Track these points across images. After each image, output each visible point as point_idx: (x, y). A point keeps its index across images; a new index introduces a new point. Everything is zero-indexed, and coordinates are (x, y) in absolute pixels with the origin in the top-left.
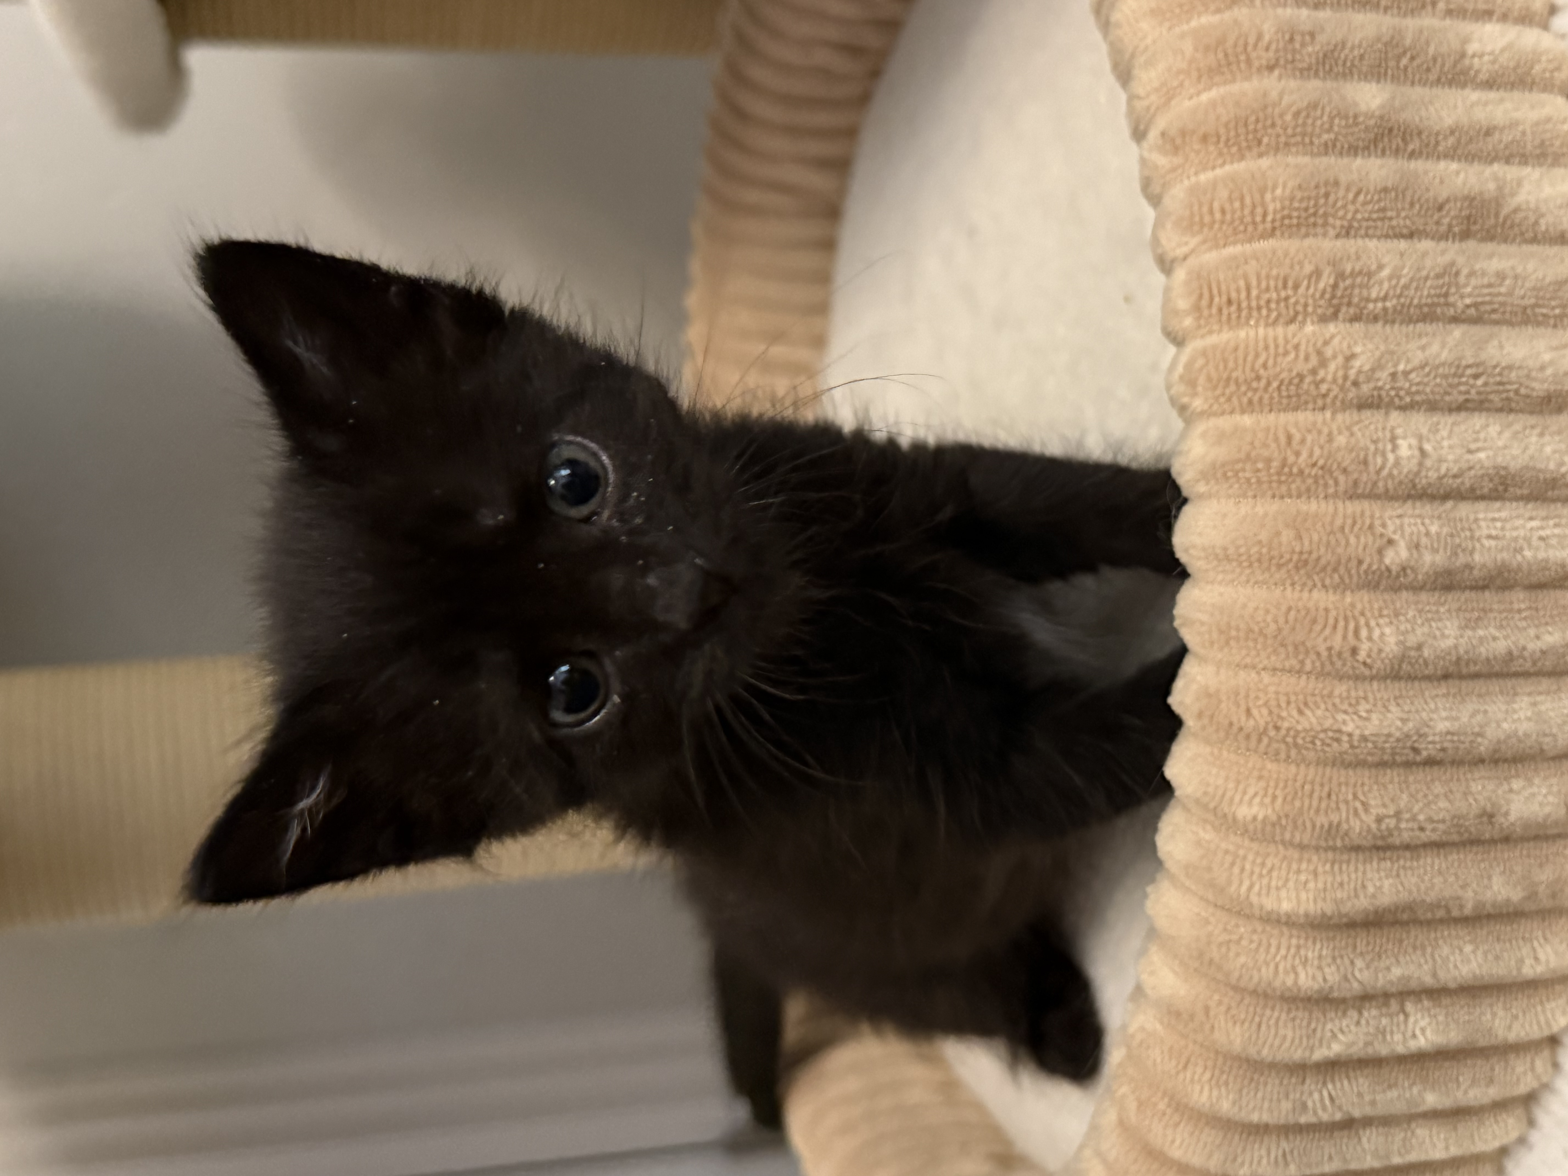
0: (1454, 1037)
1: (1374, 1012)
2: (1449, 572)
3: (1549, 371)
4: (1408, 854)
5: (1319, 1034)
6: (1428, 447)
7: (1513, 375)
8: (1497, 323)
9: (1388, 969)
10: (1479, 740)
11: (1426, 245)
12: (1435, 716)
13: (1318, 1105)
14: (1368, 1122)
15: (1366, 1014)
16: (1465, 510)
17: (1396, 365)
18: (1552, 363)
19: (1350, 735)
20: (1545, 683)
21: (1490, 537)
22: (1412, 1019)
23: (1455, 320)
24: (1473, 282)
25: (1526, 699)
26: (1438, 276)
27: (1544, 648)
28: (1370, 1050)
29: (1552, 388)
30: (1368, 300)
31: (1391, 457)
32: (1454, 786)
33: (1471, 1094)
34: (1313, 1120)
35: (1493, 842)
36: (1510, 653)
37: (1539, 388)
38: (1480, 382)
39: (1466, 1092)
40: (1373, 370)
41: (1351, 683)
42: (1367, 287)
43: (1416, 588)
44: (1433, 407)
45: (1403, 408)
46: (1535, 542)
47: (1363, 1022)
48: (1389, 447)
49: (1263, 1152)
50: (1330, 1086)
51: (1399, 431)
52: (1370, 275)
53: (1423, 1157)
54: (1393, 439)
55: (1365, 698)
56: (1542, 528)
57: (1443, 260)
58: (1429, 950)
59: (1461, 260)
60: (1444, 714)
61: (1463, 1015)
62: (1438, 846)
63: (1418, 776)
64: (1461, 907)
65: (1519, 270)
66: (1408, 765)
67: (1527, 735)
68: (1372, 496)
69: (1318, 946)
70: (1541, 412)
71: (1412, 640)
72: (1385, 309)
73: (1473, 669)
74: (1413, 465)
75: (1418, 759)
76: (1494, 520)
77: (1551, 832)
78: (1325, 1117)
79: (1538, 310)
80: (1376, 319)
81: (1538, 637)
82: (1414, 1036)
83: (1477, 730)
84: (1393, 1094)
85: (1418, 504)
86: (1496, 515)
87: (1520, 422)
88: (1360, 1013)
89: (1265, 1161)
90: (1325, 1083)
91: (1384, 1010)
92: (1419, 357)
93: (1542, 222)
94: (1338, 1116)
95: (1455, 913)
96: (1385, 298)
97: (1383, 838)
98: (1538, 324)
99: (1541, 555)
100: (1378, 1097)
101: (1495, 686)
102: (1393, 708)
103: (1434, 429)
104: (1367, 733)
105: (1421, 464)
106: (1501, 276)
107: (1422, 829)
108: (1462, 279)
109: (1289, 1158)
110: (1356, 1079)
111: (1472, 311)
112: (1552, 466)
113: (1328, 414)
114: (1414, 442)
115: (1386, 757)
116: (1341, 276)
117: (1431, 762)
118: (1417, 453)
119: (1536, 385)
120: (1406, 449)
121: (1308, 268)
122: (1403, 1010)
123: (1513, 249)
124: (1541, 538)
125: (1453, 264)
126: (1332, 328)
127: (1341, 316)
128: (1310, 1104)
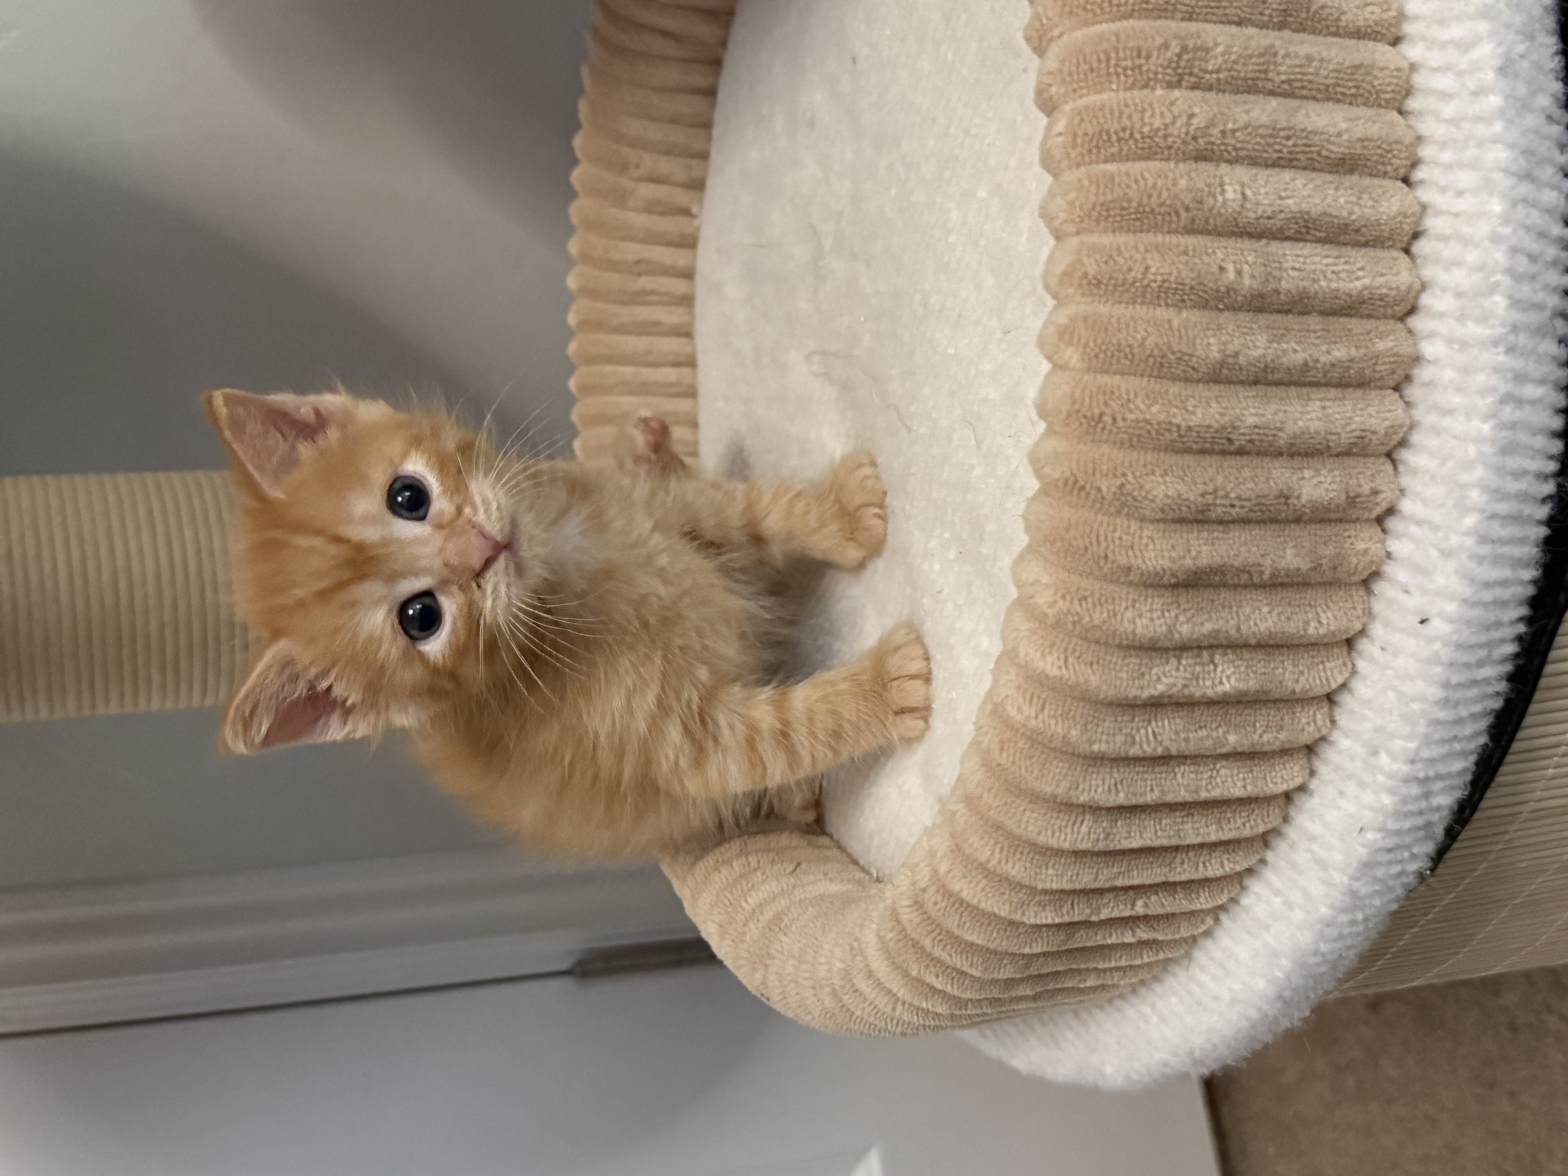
0: (1252, 684)
1: (1190, 661)
2: (1261, 296)
3: (1345, 137)
4: (1221, 528)
5: (1147, 677)
6: (1249, 193)
7: (1316, 139)
8: (1305, 98)
9: (1202, 624)
10: (1280, 434)
11: (1251, 31)
12: (1246, 412)
13: (1144, 739)
14: (1183, 758)
15: (1184, 662)
16: (1275, 247)
17: (1225, 124)
18: (1347, 130)
19: (1178, 426)
20: (1333, 392)
21: (1294, 269)
22: (1220, 669)
23: (1272, 93)
24: (1288, 61)
25: (1318, 403)
26: (1261, 55)
27: (1333, 361)
28: (1186, 692)
29: (1347, 151)
30: (1205, 71)
31: (1220, 198)
32: (1259, 472)
33: (1265, 737)
34: (1139, 753)
35: (1287, 522)
36: (1306, 364)
37: (1337, 150)
38: (1290, 143)
39: (1261, 736)
40: (1207, 127)
41: (1182, 384)
42: (1206, 61)
43: (1235, 309)
44: (1253, 162)
45: (1229, 162)
46: (1329, 275)
47: (1182, 668)
48: (1219, 190)
49: (1100, 782)
50: (1154, 724)
51: (1226, 179)
52: (1207, 50)
53: (1226, 794)
54: (1222, 185)
55: (1193, 397)
56: (1335, 265)
57: (1265, 42)
58: (1235, 609)
59: (1278, 43)
60: (1253, 411)
61: (1260, 668)
62: (1244, 521)
63: (1232, 462)
64: (1261, 573)
65: (1324, 54)
66: (1224, 453)
67: (1317, 433)
68: (1204, 231)
69: (1149, 601)
70: (1338, 172)
71: (1230, 349)
72: (1218, 80)
73: (1277, 376)
74: (1236, 206)
75: (1232, 448)
76: (1298, 256)
77: (1333, 516)
78: (1148, 750)
79: (1338, 89)
80: (1210, 88)
81: (1328, 352)
82: (1221, 683)
83: (1278, 425)
84: (1203, 733)
85: (1239, 240)
86: (1299, 252)
87: (1320, 178)
88: (1180, 663)
89: (1100, 789)
90: (1149, 721)
91: (1198, 660)
92: (1243, 118)
93: (1343, 18)
94: (1159, 751)
95: (1256, 579)
96: (1218, 71)
97: (1202, 512)
98: (1338, 101)
99: (1334, 285)
100: (1191, 735)
101: (1293, 391)
102: (1214, 405)
103: (1254, 179)
104: (1192, 424)
105: (1242, 206)
106: (1309, 58)
107: (1233, 506)
108: (1279, 59)
109: (1119, 787)
110: (1174, 718)
111: (1286, 86)
112: (1345, 213)
113: (1172, 164)
114: (1238, 188)
115: (1207, 445)
116: (1185, 49)
117: (1241, 452)
118: (1240, 197)
119: (1335, 148)
120: (1231, 193)
121: (1159, 41)
122: (1212, 661)
123: (1320, 39)
124: (1333, 272)
125: (1272, 46)
126: (1176, 93)
127: (1184, 84)
128: (1137, 738)
